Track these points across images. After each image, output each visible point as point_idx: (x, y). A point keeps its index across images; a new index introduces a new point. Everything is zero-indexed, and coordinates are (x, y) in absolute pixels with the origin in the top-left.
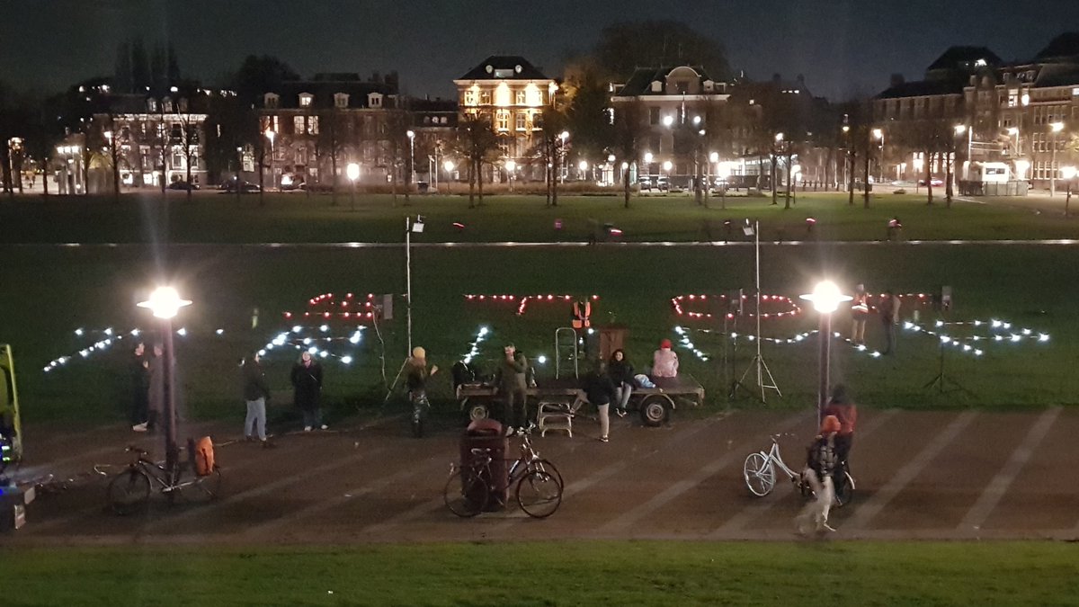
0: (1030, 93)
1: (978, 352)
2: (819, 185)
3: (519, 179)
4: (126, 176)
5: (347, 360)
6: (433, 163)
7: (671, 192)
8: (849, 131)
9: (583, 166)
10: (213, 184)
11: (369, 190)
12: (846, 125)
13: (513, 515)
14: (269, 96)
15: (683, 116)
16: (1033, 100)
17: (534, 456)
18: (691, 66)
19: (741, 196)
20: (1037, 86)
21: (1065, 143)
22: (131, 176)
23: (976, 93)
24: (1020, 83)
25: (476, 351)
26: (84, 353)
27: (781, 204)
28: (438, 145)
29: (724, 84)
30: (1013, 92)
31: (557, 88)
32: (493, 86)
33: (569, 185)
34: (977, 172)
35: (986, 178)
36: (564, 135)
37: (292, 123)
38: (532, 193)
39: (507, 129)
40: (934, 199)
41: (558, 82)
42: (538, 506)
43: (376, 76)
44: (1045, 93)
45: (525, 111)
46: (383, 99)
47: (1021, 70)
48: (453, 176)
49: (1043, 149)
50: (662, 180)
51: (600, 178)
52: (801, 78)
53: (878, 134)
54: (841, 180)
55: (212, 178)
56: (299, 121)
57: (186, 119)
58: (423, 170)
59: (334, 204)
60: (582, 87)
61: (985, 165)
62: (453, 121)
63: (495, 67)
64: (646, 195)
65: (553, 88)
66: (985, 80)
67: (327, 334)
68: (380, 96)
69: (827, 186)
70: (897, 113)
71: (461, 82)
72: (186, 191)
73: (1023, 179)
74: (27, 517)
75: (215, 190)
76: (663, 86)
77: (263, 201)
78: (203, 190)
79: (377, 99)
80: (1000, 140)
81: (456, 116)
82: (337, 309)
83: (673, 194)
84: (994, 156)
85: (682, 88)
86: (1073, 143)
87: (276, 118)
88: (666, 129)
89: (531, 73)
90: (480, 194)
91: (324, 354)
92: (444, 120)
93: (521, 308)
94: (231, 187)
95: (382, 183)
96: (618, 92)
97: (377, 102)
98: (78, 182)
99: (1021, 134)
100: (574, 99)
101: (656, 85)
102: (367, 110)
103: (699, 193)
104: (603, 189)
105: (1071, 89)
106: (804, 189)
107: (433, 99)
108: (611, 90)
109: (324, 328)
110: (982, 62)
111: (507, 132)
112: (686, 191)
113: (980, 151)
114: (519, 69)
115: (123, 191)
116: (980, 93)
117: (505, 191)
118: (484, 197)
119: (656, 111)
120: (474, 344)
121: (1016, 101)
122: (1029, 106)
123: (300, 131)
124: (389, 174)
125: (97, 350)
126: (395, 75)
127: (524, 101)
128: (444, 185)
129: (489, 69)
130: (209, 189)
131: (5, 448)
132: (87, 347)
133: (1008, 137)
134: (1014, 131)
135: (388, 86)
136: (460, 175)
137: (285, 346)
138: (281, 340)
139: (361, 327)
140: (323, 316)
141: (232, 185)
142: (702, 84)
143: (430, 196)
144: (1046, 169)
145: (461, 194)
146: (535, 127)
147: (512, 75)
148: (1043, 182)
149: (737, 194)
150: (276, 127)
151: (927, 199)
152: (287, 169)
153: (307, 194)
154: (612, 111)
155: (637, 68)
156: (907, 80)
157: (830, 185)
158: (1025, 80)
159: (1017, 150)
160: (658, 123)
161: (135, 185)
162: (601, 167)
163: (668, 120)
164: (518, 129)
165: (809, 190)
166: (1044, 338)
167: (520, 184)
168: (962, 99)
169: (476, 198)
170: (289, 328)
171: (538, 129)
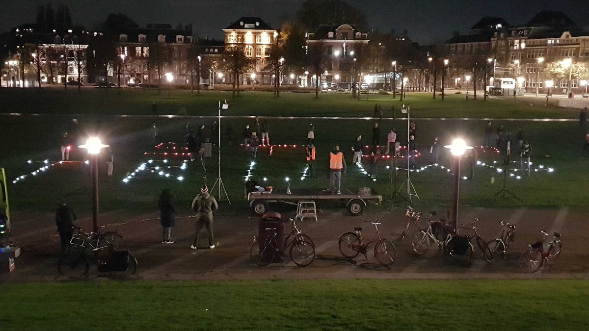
0: (525, 42)
1: (519, 177)
2: (415, 89)
3: (257, 83)
4: (43, 78)
5: (181, 178)
6: (212, 74)
7: (339, 91)
8: (432, 61)
9: (292, 76)
10: (92, 83)
11: (177, 87)
12: (429, 57)
13: (289, 265)
14: (122, 36)
15: (345, 51)
16: (527, 46)
17: (298, 232)
18: (349, 24)
19: (376, 94)
20: (529, 38)
21: (543, 69)
22: (46, 78)
23: (497, 41)
24: (520, 37)
25: (251, 174)
26: (34, 173)
27: (398, 98)
28: (214, 64)
29: (366, 34)
30: (517, 41)
31: (277, 34)
32: (244, 33)
33: (284, 86)
34: (498, 83)
35: (503, 86)
36: (282, 60)
37: (135, 51)
38: (266, 91)
39: (251, 56)
40: (477, 97)
41: (279, 31)
42: (301, 260)
43: (181, 26)
44: (533, 42)
45: (261, 46)
46: (184, 38)
47: (521, 30)
48: (222, 80)
49: (532, 71)
50: (333, 85)
51: (300, 83)
52: (406, 31)
53: (446, 62)
54: (427, 87)
55: (90, 80)
56: (138, 49)
57: (78, 47)
58: (206, 77)
59: (159, 94)
60: (291, 34)
61: (503, 79)
62: (222, 51)
63: (245, 23)
64: (326, 93)
65: (276, 34)
66: (502, 35)
67: (167, 164)
68: (182, 37)
69: (419, 89)
70: (456, 52)
71: (226, 30)
72: (77, 86)
73: (521, 87)
74: (16, 265)
75: (91, 86)
76: (334, 34)
77: (120, 92)
78: (86, 86)
79: (181, 39)
80: (510, 67)
81: (224, 48)
82: (171, 151)
83: (340, 92)
84: (506, 75)
85: (345, 36)
86: (547, 68)
87: (126, 48)
88: (335, 58)
89: (264, 26)
90: (238, 90)
91: (167, 175)
92: (216, 50)
93: (271, 151)
94: (101, 85)
95: (184, 84)
96: (311, 38)
97: (181, 40)
98: (18, 80)
99: (521, 64)
100: (287, 40)
101: (331, 34)
102: (176, 44)
103: (354, 91)
104: (303, 89)
105: (547, 40)
106: (408, 91)
107: (210, 39)
108: (306, 36)
109: (165, 161)
110: (499, 25)
111: (251, 57)
112: (346, 91)
113: (499, 72)
114: (258, 24)
115: (42, 86)
116: (499, 42)
117: (251, 89)
118: (240, 92)
119: (330, 48)
120: (249, 171)
121: (518, 46)
122: (525, 49)
123: (138, 55)
124: (187, 79)
125: (41, 171)
126: (191, 25)
127: (260, 41)
128: (218, 85)
129: (242, 24)
130: (88, 85)
131: (2, 226)
132: (35, 170)
133: (514, 65)
134: (517, 62)
135: (187, 32)
136: (225, 80)
137: (145, 170)
138: (142, 167)
139: (185, 161)
140: (163, 155)
141: (101, 83)
142: (355, 35)
143: (210, 91)
144: (533, 82)
145: (227, 90)
146: (266, 55)
147: (254, 27)
148: (531, 88)
149: (374, 92)
150: (126, 52)
151: (473, 97)
152: (132, 76)
153: (144, 89)
154: (307, 47)
155: (320, 25)
156: (461, 34)
157: (421, 89)
158: (523, 35)
159: (518, 72)
160: (331, 54)
161: (48, 82)
162: (300, 77)
163: (337, 53)
164: (257, 56)
165: (411, 91)
166: (551, 170)
167: (258, 86)
168: (491, 44)
169: (236, 92)
170: (146, 161)
171: (267, 56)
